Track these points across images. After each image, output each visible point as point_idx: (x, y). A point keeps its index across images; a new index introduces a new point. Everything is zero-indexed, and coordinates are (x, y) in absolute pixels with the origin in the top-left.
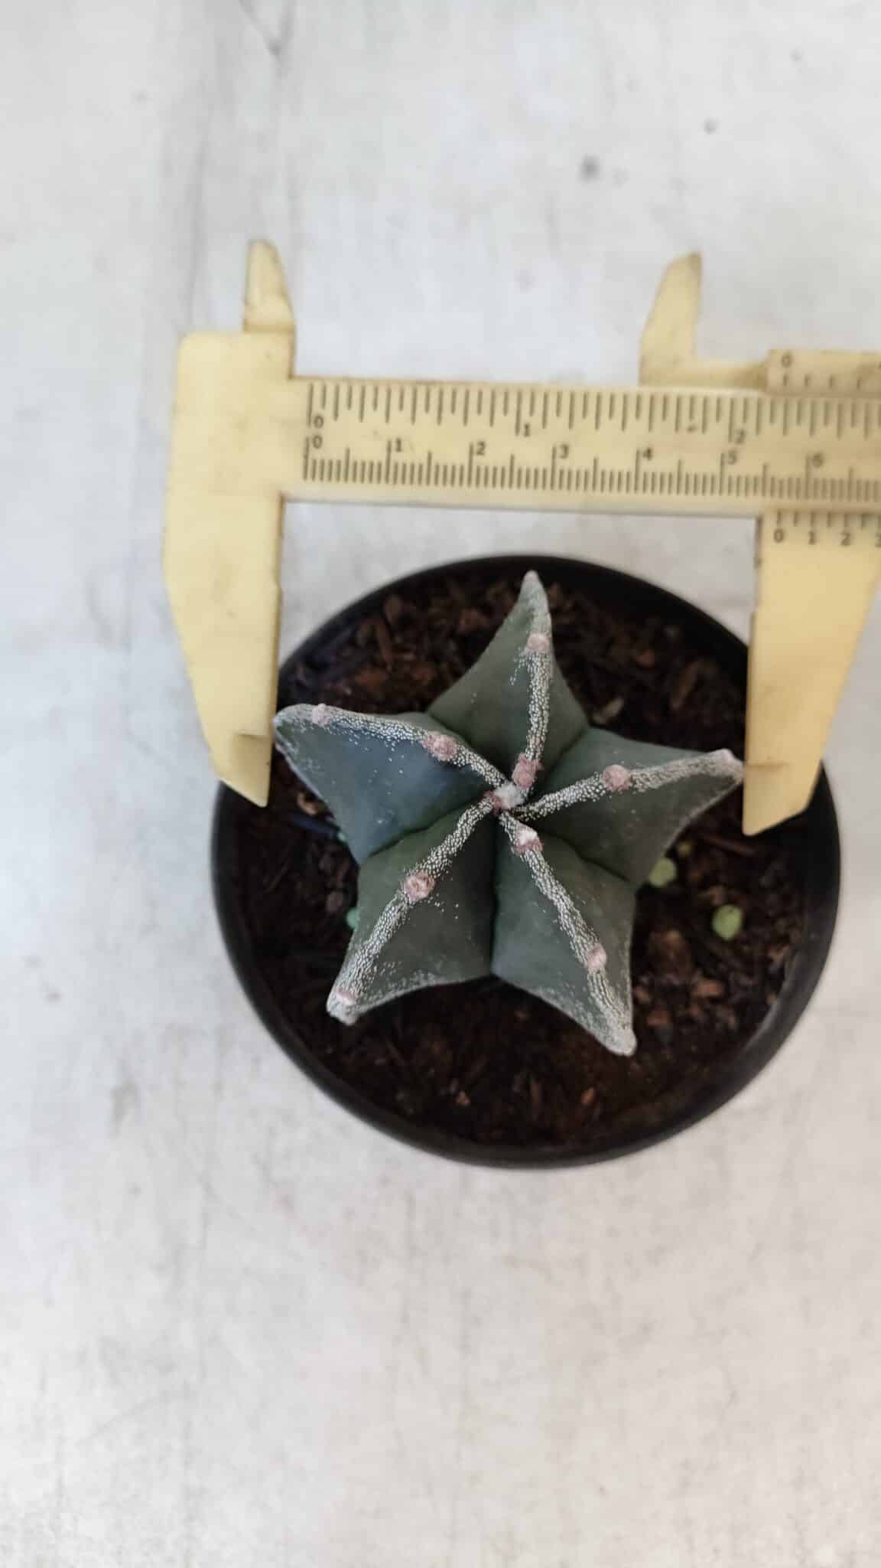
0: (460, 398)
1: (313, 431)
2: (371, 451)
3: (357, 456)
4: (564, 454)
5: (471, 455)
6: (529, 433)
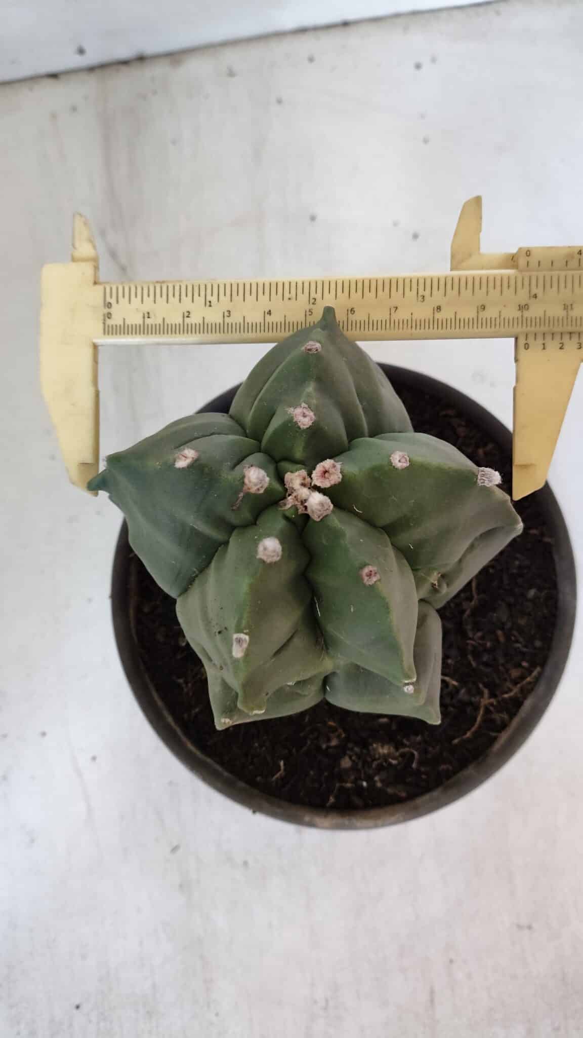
0: (177, 288)
1: (106, 310)
2: (135, 319)
3: (128, 322)
4: (228, 315)
5: (184, 317)
6: (212, 305)
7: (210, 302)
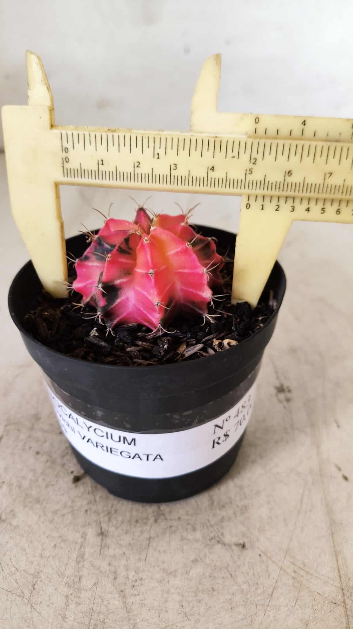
0: (128, 139)
1: (64, 155)
2: (91, 165)
3: (85, 167)
4: (175, 168)
5: (134, 167)
6: (159, 157)
7: (158, 154)
